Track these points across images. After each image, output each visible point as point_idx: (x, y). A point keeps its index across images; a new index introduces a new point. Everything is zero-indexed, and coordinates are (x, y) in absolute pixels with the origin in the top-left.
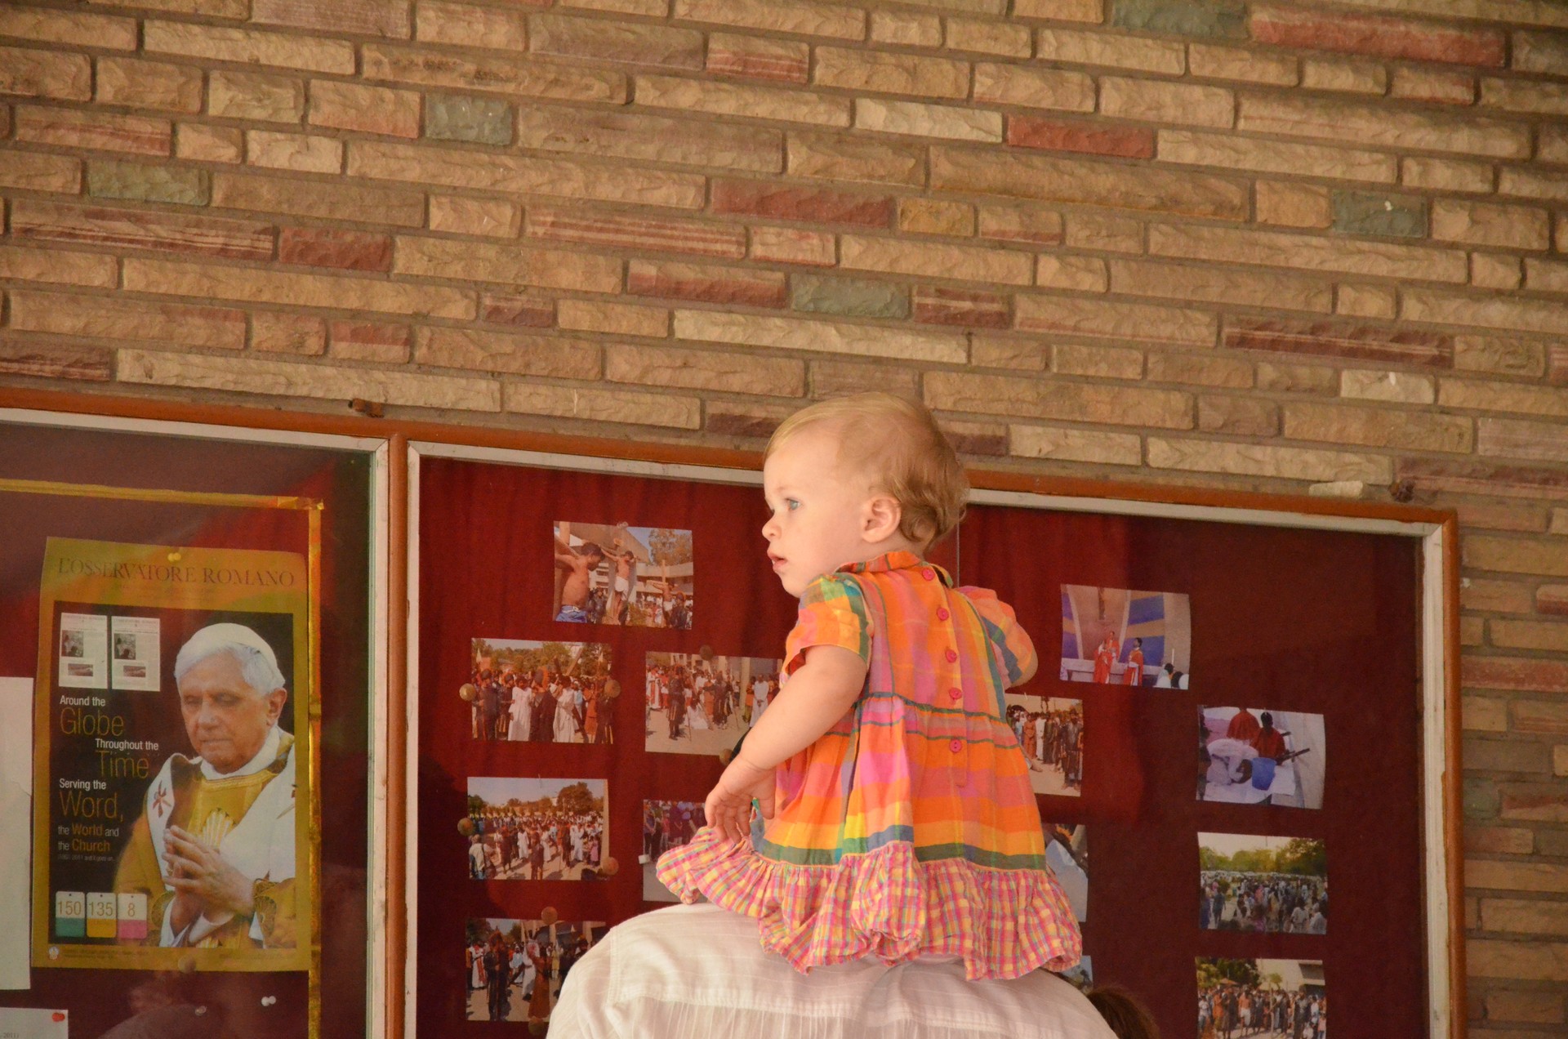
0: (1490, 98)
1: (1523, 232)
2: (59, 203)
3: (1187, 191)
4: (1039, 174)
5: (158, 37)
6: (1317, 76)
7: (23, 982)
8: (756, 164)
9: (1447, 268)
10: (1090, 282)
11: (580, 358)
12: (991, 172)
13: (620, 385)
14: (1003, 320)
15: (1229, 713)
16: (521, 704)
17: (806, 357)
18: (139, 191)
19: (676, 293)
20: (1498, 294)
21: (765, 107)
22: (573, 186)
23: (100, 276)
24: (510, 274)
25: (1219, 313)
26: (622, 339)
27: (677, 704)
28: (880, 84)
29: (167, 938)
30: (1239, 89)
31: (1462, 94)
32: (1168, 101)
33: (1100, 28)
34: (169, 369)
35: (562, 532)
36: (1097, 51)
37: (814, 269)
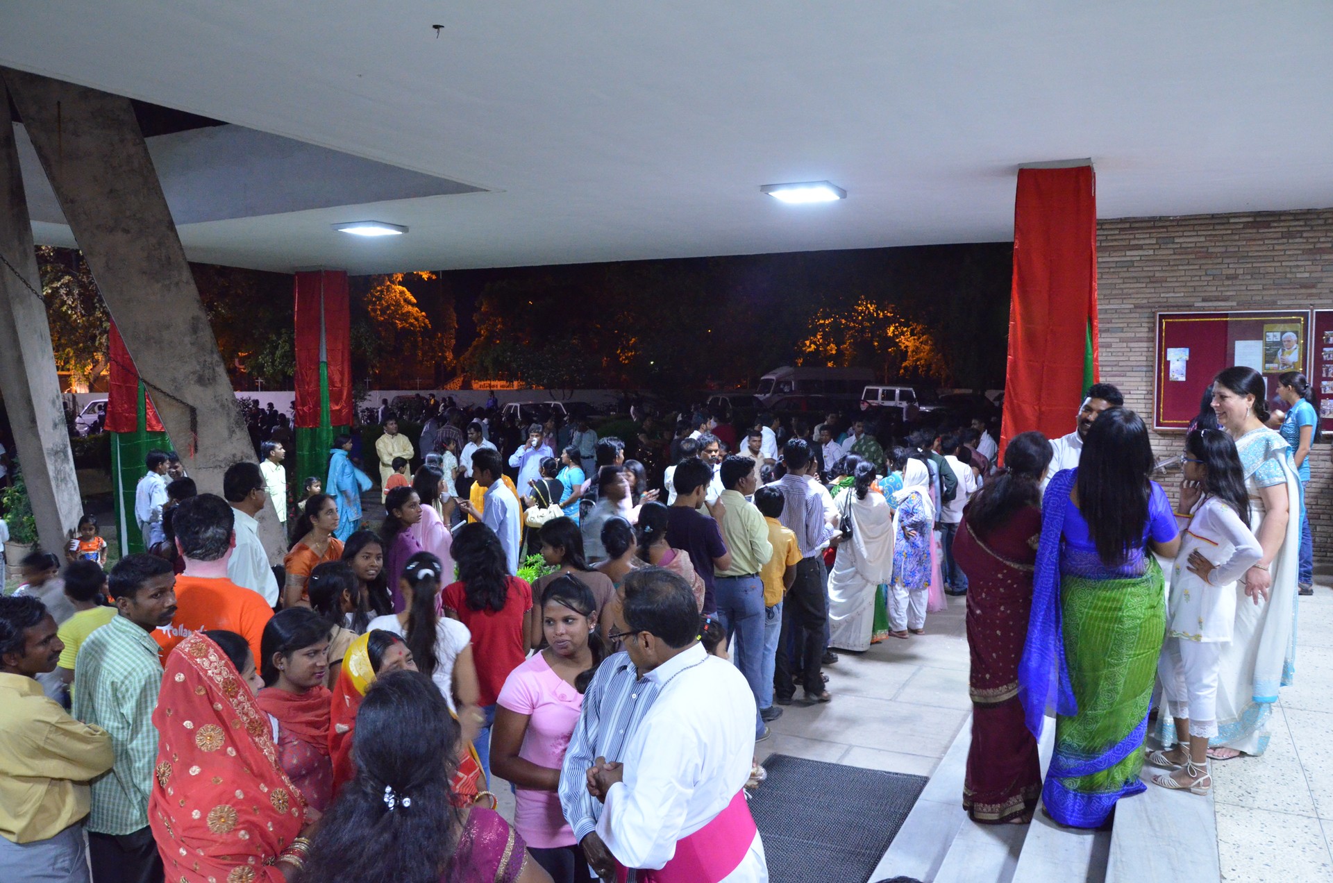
2: (1270, 285)
5: (1284, 264)
18: (1281, 282)
23: (1275, 292)
29: (1280, 369)
34: (1284, 302)
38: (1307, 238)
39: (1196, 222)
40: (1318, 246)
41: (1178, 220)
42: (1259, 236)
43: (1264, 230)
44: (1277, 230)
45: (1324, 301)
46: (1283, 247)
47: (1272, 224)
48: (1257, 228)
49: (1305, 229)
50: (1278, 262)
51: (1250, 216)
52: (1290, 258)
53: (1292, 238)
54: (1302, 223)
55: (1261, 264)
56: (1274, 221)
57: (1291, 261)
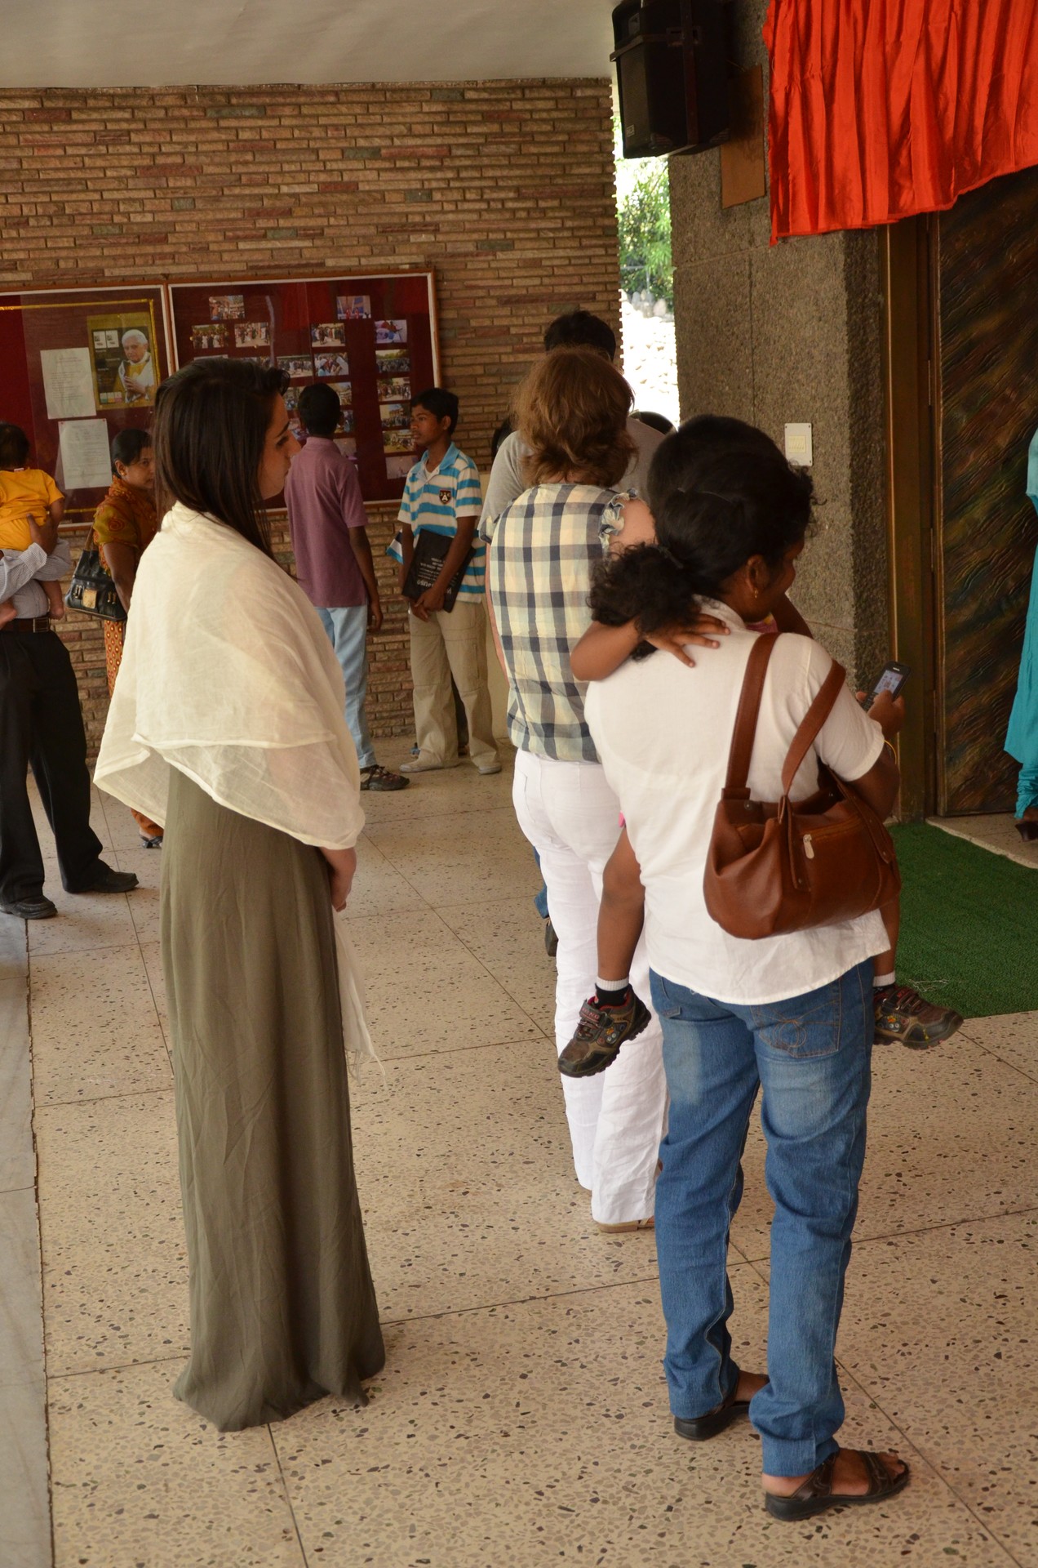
0: (446, 164)
1: (456, 196)
2: (87, 237)
3: (366, 197)
4: (329, 198)
5: (106, 195)
6: (399, 164)
7: (95, 414)
8: (256, 205)
9: (437, 207)
10: (343, 222)
11: (216, 257)
12: (315, 199)
13: (226, 262)
14: (322, 234)
15: (381, 322)
16: (205, 340)
17: (272, 250)
18: (105, 232)
19: (237, 239)
20: (452, 212)
21: (257, 191)
22: (210, 216)
23: (98, 253)
24: (197, 239)
25: (377, 226)
26: (226, 251)
27: (243, 336)
28: (286, 181)
29: (126, 401)
30: (379, 170)
31: (438, 163)
32: (361, 175)
33: (342, 160)
34: (116, 272)
35: (212, 300)
36: (341, 166)
37: (272, 228)
38: (140, 145)
42: (54, 139)
43: (63, 128)
44: (87, 128)
45: (183, 269)
46: (100, 163)
47: (75, 115)
48: (50, 122)
49: (133, 126)
50: (95, 191)
51: (34, 97)
52: (115, 185)
53: (114, 145)
54: (127, 115)
55: (65, 197)
56: (78, 109)
57: (118, 190)
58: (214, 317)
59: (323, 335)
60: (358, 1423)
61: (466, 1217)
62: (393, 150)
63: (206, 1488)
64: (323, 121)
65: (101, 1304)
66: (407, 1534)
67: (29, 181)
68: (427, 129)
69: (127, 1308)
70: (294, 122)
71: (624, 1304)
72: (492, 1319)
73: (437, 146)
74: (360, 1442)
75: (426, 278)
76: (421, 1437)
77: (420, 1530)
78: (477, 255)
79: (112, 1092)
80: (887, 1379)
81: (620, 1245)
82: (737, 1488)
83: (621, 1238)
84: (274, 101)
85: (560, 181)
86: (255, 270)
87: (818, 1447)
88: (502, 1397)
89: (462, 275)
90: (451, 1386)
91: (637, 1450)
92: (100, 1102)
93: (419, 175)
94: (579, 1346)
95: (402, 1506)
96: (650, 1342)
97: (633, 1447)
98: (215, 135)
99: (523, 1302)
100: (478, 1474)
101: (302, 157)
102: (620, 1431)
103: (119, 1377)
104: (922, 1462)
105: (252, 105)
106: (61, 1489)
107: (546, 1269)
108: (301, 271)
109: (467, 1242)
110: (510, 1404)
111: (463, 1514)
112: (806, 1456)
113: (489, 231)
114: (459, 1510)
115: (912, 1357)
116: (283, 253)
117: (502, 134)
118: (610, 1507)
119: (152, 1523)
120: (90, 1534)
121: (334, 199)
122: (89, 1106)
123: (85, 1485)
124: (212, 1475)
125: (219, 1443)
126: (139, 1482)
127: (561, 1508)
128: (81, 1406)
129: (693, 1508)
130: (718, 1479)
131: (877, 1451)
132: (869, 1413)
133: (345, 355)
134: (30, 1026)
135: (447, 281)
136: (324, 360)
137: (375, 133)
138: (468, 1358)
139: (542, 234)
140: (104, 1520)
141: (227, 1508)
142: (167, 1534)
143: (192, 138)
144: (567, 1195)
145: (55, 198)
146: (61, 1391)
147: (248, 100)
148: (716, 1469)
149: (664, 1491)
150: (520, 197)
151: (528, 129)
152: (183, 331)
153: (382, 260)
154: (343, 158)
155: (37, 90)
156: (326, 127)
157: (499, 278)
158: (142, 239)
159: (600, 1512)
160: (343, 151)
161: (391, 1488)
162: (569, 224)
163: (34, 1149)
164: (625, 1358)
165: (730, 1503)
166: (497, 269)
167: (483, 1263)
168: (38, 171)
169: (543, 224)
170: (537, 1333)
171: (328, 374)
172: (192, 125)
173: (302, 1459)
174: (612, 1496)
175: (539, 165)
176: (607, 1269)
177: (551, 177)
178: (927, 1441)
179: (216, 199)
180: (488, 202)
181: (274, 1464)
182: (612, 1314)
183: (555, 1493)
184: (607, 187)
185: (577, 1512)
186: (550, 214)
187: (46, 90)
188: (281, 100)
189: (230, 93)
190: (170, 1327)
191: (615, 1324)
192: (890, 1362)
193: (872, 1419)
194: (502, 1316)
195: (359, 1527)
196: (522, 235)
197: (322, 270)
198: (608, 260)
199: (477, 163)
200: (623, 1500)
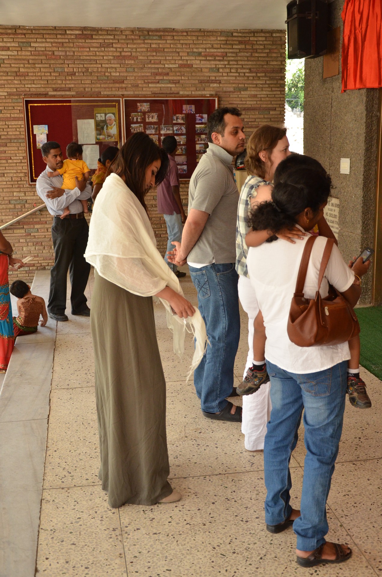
0: (225, 59)
1: (228, 70)
2: (96, 80)
3: (195, 70)
4: (182, 70)
5: (103, 65)
6: (208, 58)
7: (95, 143)
8: (156, 71)
9: (221, 74)
10: (187, 78)
11: (141, 89)
12: (177, 70)
13: (144, 91)
14: (179, 82)
15: (198, 115)
16: (135, 119)
17: (161, 87)
18: (102, 78)
19: (149, 83)
20: (226, 76)
21: (156, 66)
22: (139, 74)
23: (99, 86)
24: (134, 82)
25: (199, 80)
26: (144, 87)
27: (149, 117)
28: (167, 63)
29: (106, 139)
30: (200, 60)
31: (222, 58)
32: (194, 62)
34: (105, 93)
35: (138, 104)
36: (187, 58)
37: (161, 80)
38: (116, 48)
39: (45, 32)
40: (123, 54)
41: (32, 30)
42: (86, 45)
43: (89, 41)
44: (98, 41)
45: (129, 93)
46: (102, 54)
47: (94, 37)
48: (85, 39)
49: (114, 41)
50: (99, 64)
51: (80, 30)
52: (107, 62)
53: (107, 48)
54: (112, 37)
55: (89, 66)
56: (95, 35)
57: (108, 64)
58: (139, 111)
59: (177, 119)
60: (152, 516)
61: (199, 441)
62: (206, 53)
63: (94, 535)
64: (181, 42)
65: (65, 464)
66: (164, 559)
67: (76, 59)
68: (219, 46)
69: (74, 466)
70: (171, 42)
71: (253, 479)
72: (204, 481)
73: (222, 52)
74: (151, 523)
75: (215, 100)
76: (173, 523)
77: (169, 558)
78: (234, 92)
79: (79, 386)
80: (347, 516)
81: (254, 456)
82: (287, 553)
83: (255, 454)
84: (164, 34)
85: (265, 66)
86: (154, 94)
87: (317, 541)
88: (205, 510)
89: (228, 99)
90: (186, 505)
91: (251, 535)
92: (74, 389)
93: (215, 62)
94: (234, 494)
95: (163, 548)
96: (261, 494)
97: (250, 533)
98: (143, 46)
99: (216, 475)
100: (192, 539)
101: (173, 55)
102: (246, 527)
103: (69, 491)
104: (357, 549)
105: (157, 35)
106: (43, 531)
107: (226, 463)
108: (171, 95)
109: (199, 451)
110: (207, 513)
111: (185, 554)
112: (313, 544)
113: (238, 84)
114: (184, 552)
115: (358, 508)
116: (165, 88)
117: (246, 49)
118: (239, 556)
119: (74, 546)
120: (51, 549)
121: (184, 70)
122: (71, 390)
123: (51, 530)
124: (97, 530)
125: (101, 519)
126: (70, 531)
127: (221, 554)
128: (53, 501)
129: (270, 559)
130: (280, 549)
131: (340, 543)
132: (339, 528)
133: (184, 126)
134: (54, 360)
135: (223, 101)
136: (177, 128)
137: (200, 47)
138: (194, 495)
139: (258, 86)
140: (56, 544)
141: (100, 544)
142: (78, 551)
143: (135, 46)
144: (237, 436)
145: (85, 66)
146: (47, 495)
147: (155, 34)
148: (280, 545)
149: (260, 552)
150: (251, 72)
151: (255, 47)
152: (128, 115)
153: (200, 93)
154: (188, 55)
155: (81, 27)
156: (182, 44)
157: (241, 101)
158: (115, 82)
159: (235, 557)
160: (188, 53)
161: (160, 541)
162: (268, 82)
163: (49, 405)
164: (251, 499)
165: (284, 558)
166: (241, 98)
167: (204, 459)
168: (80, 56)
169: (258, 82)
170: (220, 487)
171: (178, 133)
172: (135, 41)
173: (130, 527)
174: (240, 552)
175: (258, 60)
176: (248, 465)
177: (262, 65)
178: (360, 541)
179: (142, 68)
180: (239, 73)
181: (119, 529)
182: (248, 482)
183: (220, 548)
184: (282, 70)
185: (227, 556)
186: (261, 78)
187: (84, 27)
188: (167, 34)
189: (149, 31)
190: (89, 474)
191: (249, 486)
192: (349, 509)
193: (340, 531)
194: (208, 480)
195: (147, 555)
196: (250, 86)
197: (178, 95)
198: (281, 96)
199: (236, 59)
200: (244, 553)
